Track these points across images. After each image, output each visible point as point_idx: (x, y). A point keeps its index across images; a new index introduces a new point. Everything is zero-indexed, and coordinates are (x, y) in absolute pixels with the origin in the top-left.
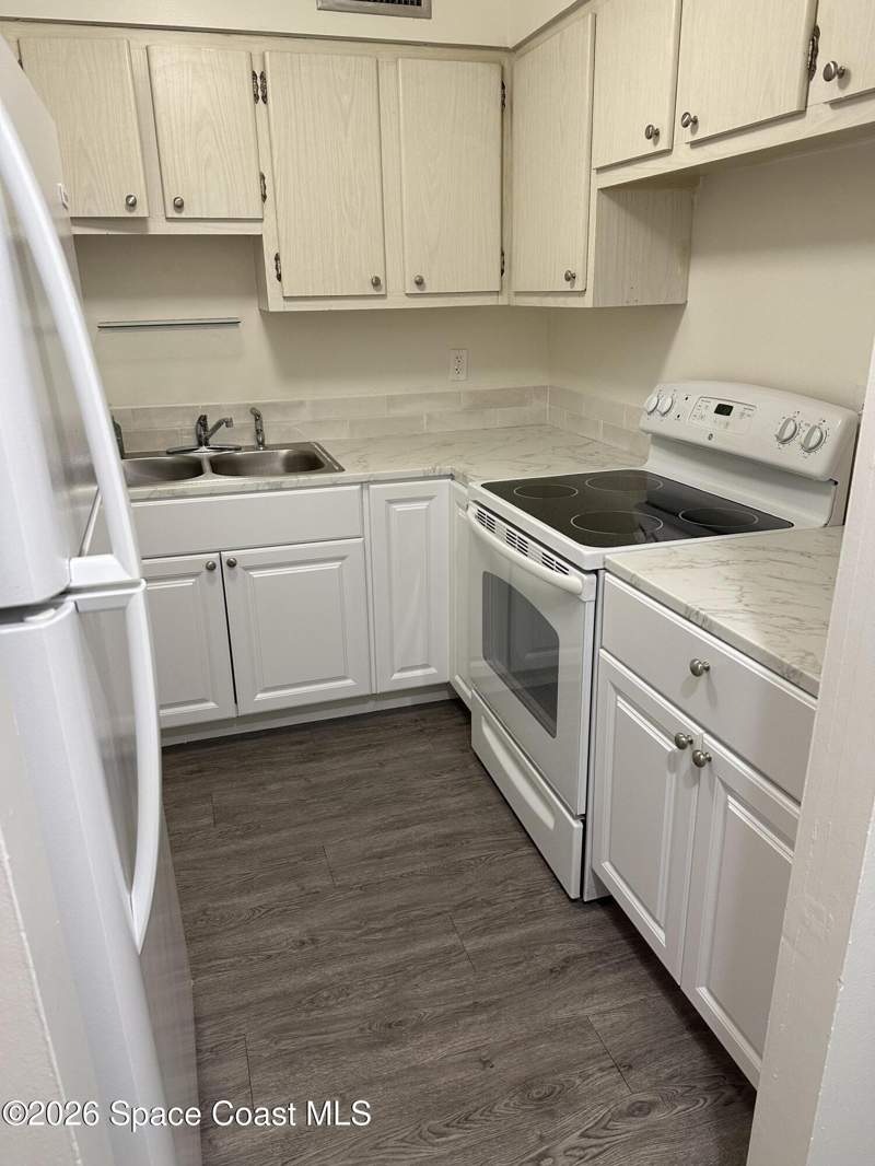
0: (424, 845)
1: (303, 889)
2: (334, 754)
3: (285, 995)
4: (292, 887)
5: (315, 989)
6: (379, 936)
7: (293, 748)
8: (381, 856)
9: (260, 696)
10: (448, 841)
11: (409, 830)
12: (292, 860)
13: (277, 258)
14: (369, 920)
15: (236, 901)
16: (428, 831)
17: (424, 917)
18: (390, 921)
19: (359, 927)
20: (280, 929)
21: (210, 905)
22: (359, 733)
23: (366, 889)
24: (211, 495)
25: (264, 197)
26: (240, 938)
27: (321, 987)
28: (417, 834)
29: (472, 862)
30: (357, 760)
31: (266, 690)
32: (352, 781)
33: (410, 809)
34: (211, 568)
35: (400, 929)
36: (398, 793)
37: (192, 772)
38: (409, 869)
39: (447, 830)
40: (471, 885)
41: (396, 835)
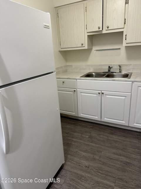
0: (121, 162)
1: (93, 157)
2: (116, 135)
3: (78, 174)
4: (92, 156)
5: (82, 176)
6: (100, 174)
7: (110, 131)
8: (111, 159)
9: (105, 119)
10: (127, 164)
11: (120, 157)
12: (95, 151)
13: (126, 35)
14: (100, 170)
15: (82, 153)
16: (124, 159)
17: (110, 176)
18: (104, 172)
19: (97, 170)
20: (85, 162)
21: (78, 151)
22: (124, 133)
23: (104, 164)
24: (101, 80)
25: (125, 23)
26: (78, 159)
27: (83, 177)
28: (122, 159)
29: (129, 171)
30: (120, 138)
31: (107, 118)
32: (116, 142)
33: (124, 153)
34: (99, 93)
35: (104, 175)
36: (123, 148)
37: (91, 128)
38: (114, 165)
39: (129, 161)
40: (125, 176)
41: (117, 157)
